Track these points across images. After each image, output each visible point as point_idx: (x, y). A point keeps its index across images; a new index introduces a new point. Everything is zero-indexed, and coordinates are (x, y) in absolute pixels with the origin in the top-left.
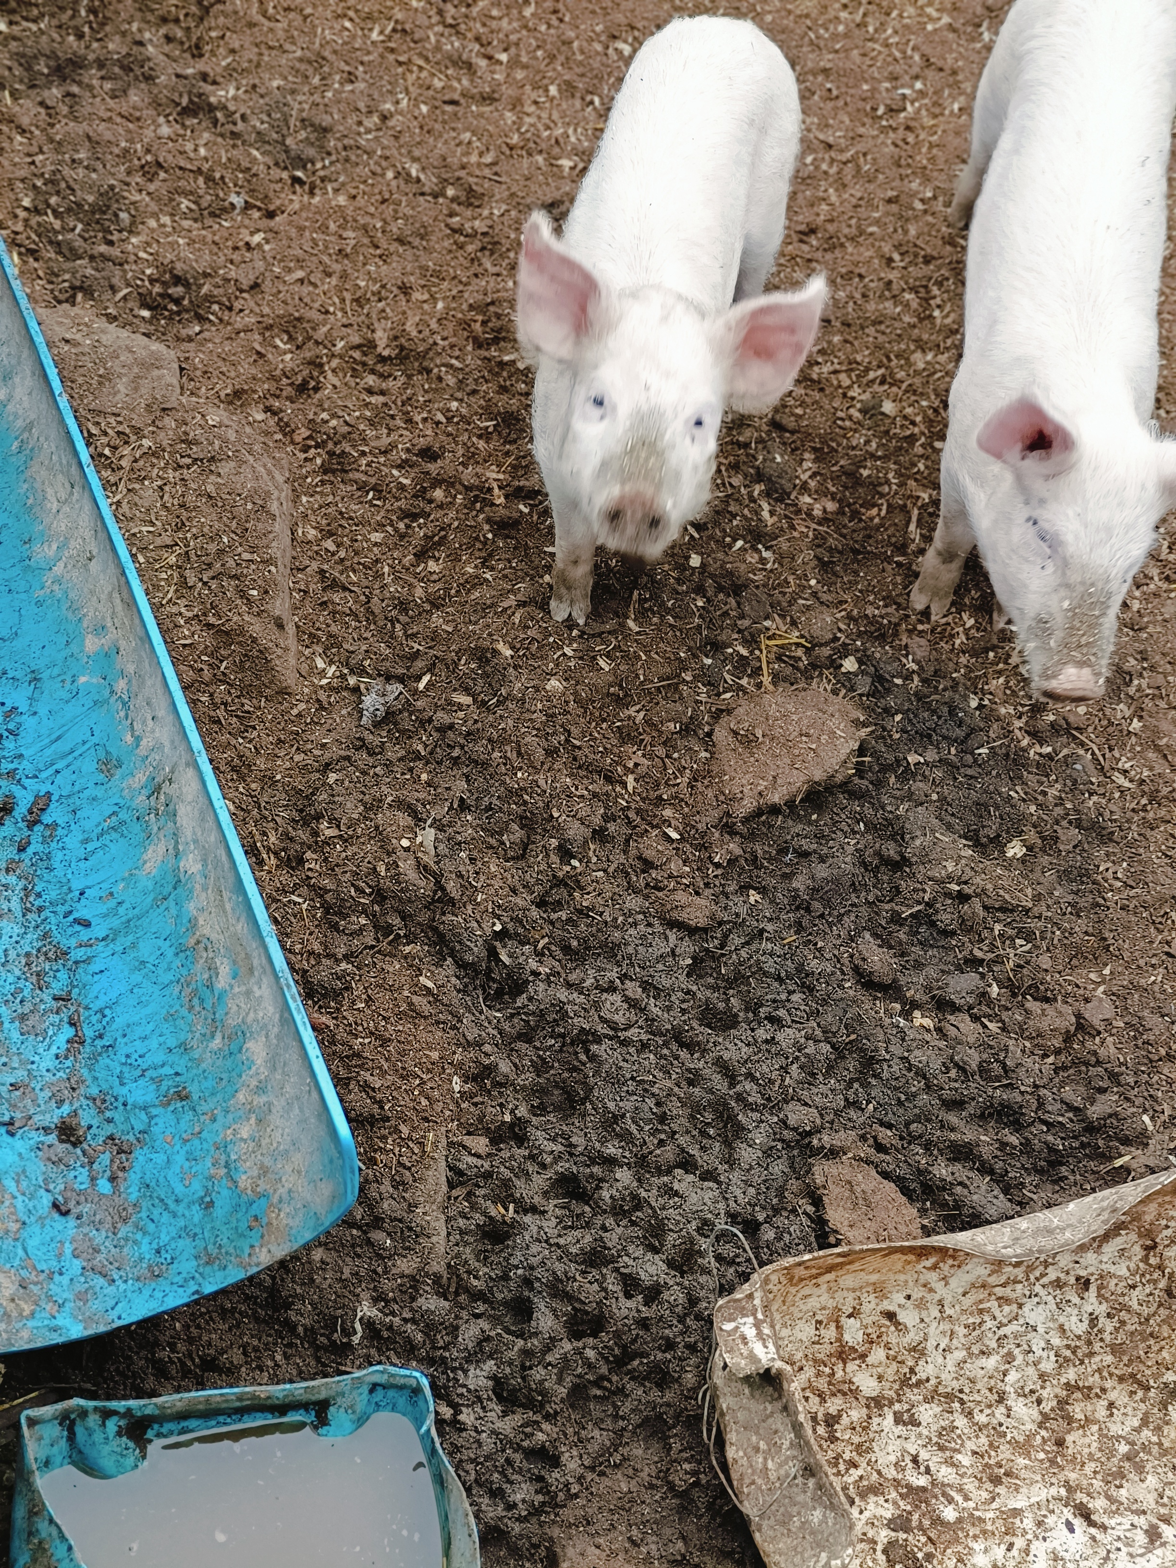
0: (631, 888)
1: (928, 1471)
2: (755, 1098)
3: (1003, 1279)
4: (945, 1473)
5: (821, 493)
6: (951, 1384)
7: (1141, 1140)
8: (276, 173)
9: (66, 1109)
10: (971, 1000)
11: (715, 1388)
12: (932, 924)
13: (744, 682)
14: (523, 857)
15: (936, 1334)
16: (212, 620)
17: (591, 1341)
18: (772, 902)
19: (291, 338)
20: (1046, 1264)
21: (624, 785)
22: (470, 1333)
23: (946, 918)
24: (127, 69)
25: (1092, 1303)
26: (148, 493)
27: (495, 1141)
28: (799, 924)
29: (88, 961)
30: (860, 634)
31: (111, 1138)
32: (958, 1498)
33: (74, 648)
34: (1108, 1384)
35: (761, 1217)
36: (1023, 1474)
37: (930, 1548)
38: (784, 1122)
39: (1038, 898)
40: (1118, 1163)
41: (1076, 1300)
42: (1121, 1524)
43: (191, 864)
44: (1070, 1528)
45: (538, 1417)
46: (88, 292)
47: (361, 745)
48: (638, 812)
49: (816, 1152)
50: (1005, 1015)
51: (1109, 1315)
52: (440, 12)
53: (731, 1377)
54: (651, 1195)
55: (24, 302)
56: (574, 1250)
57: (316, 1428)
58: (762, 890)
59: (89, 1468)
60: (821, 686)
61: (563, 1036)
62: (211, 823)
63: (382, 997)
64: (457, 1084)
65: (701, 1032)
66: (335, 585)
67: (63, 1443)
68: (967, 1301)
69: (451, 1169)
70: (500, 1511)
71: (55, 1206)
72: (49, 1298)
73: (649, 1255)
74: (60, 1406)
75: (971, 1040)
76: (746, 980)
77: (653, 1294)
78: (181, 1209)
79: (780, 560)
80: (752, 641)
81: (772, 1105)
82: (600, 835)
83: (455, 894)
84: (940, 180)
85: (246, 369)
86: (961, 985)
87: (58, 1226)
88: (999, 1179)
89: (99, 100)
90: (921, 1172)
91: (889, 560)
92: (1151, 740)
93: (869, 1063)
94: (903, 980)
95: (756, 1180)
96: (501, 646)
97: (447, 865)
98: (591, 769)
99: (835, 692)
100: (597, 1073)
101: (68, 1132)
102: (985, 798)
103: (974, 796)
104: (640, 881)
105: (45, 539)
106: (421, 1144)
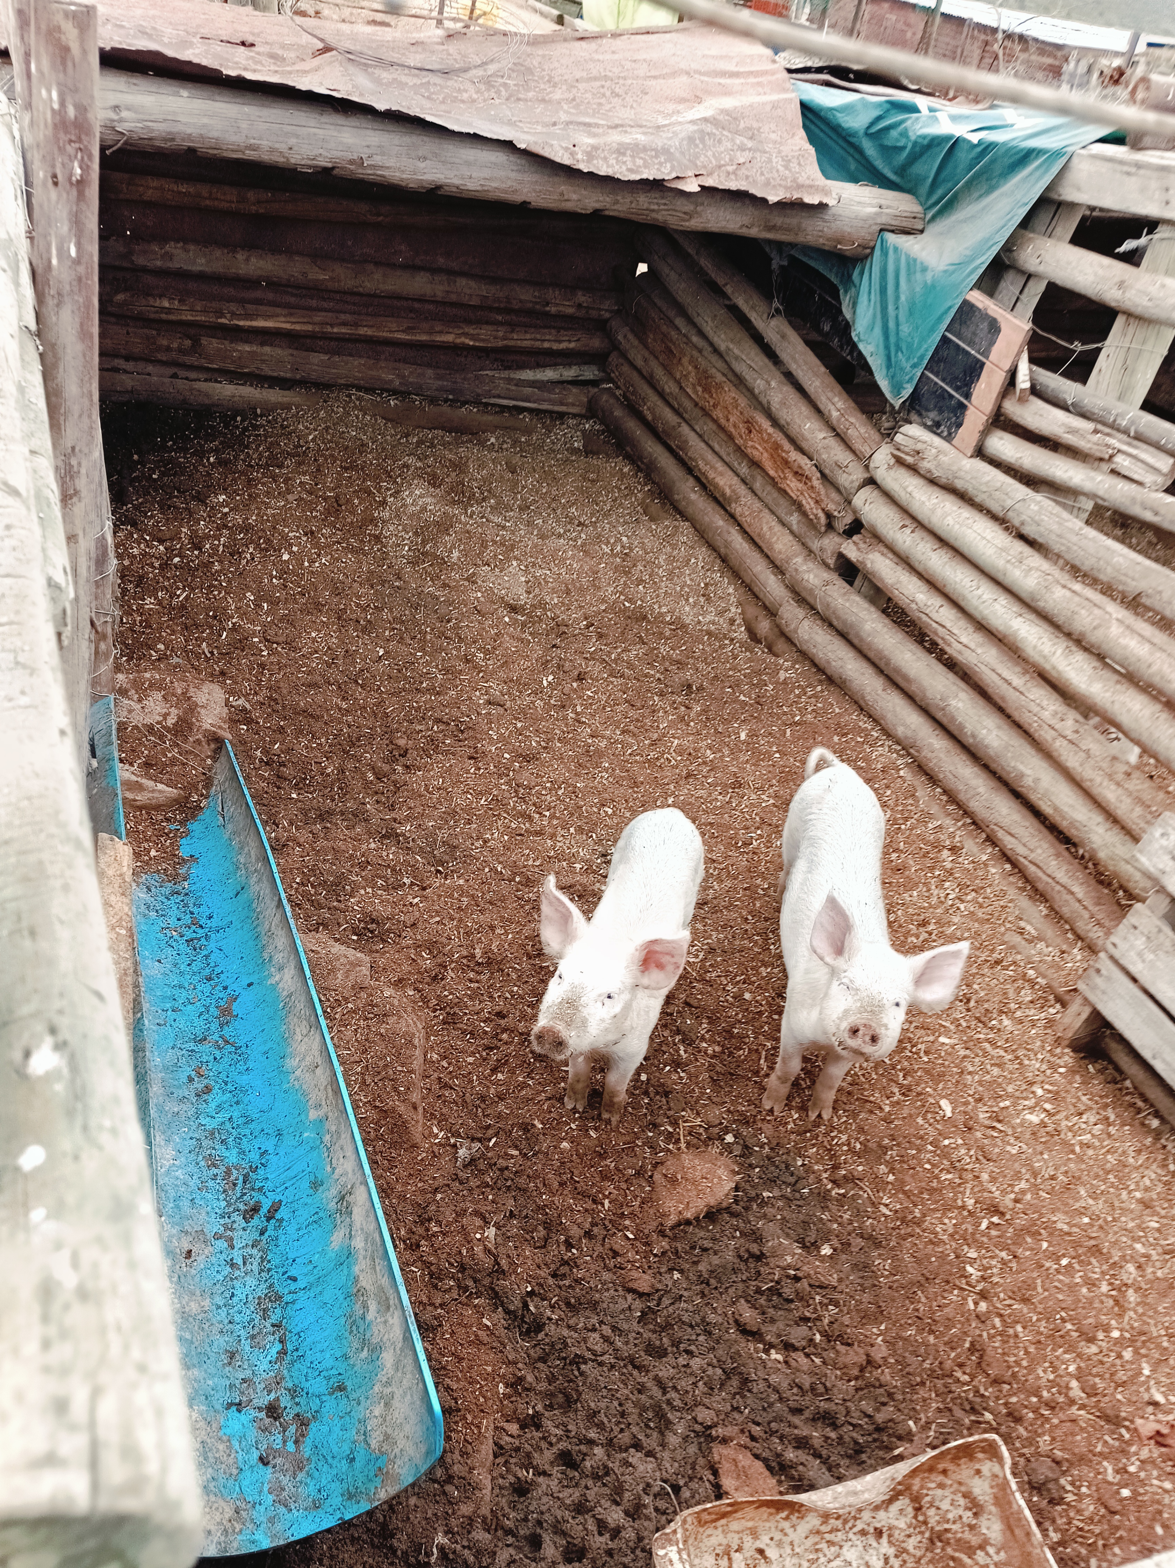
0: (606, 1268)
2: (677, 1403)
3: (829, 1528)
5: (712, 1042)
7: (908, 1437)
8: (428, 868)
9: (273, 1396)
10: (804, 1343)
12: (780, 1295)
13: (671, 1146)
14: (544, 1247)
16: (378, 1104)
18: (687, 1278)
19: (431, 952)
20: (855, 1518)
21: (603, 1205)
23: (788, 1291)
24: (356, 816)
25: (885, 1548)
27: (522, 1427)
28: (702, 1293)
29: (293, 1302)
30: (735, 1121)
31: (298, 1415)
33: (303, 1117)
35: (681, 1483)
38: (695, 1419)
39: (840, 1280)
40: (897, 1452)
41: (875, 1544)
43: (358, 1243)
46: (326, 926)
47: (456, 1178)
48: (611, 1221)
49: (714, 1439)
50: (825, 1354)
51: (896, 1556)
52: (516, 792)
54: (615, 1466)
55: (294, 931)
56: (568, 1502)
58: (681, 1271)
60: (715, 1149)
61: (565, 1359)
62: (372, 1218)
63: (460, 1331)
64: (501, 1388)
65: (647, 1360)
66: (446, 1086)
68: (808, 1543)
69: (496, 1444)
71: (261, 1459)
72: (252, 1520)
73: (614, 1507)
75: (805, 1369)
76: (672, 1326)
77: (616, 1533)
78: (335, 1463)
79: (690, 1078)
80: (675, 1123)
81: (688, 1408)
82: (588, 1234)
83: (506, 1268)
85: (406, 968)
86: (798, 1334)
87: (261, 1472)
88: (825, 1461)
89: (341, 830)
90: (779, 1455)
91: (749, 1079)
92: (900, 1187)
93: (745, 1381)
94: (763, 1329)
95: (679, 1458)
96: (536, 1122)
97: (502, 1250)
98: (584, 1195)
99: (721, 1154)
100: (584, 1384)
101: (273, 1411)
102: (807, 1219)
103: (801, 1217)
104: (611, 1263)
105: (292, 1056)
106: (479, 1427)
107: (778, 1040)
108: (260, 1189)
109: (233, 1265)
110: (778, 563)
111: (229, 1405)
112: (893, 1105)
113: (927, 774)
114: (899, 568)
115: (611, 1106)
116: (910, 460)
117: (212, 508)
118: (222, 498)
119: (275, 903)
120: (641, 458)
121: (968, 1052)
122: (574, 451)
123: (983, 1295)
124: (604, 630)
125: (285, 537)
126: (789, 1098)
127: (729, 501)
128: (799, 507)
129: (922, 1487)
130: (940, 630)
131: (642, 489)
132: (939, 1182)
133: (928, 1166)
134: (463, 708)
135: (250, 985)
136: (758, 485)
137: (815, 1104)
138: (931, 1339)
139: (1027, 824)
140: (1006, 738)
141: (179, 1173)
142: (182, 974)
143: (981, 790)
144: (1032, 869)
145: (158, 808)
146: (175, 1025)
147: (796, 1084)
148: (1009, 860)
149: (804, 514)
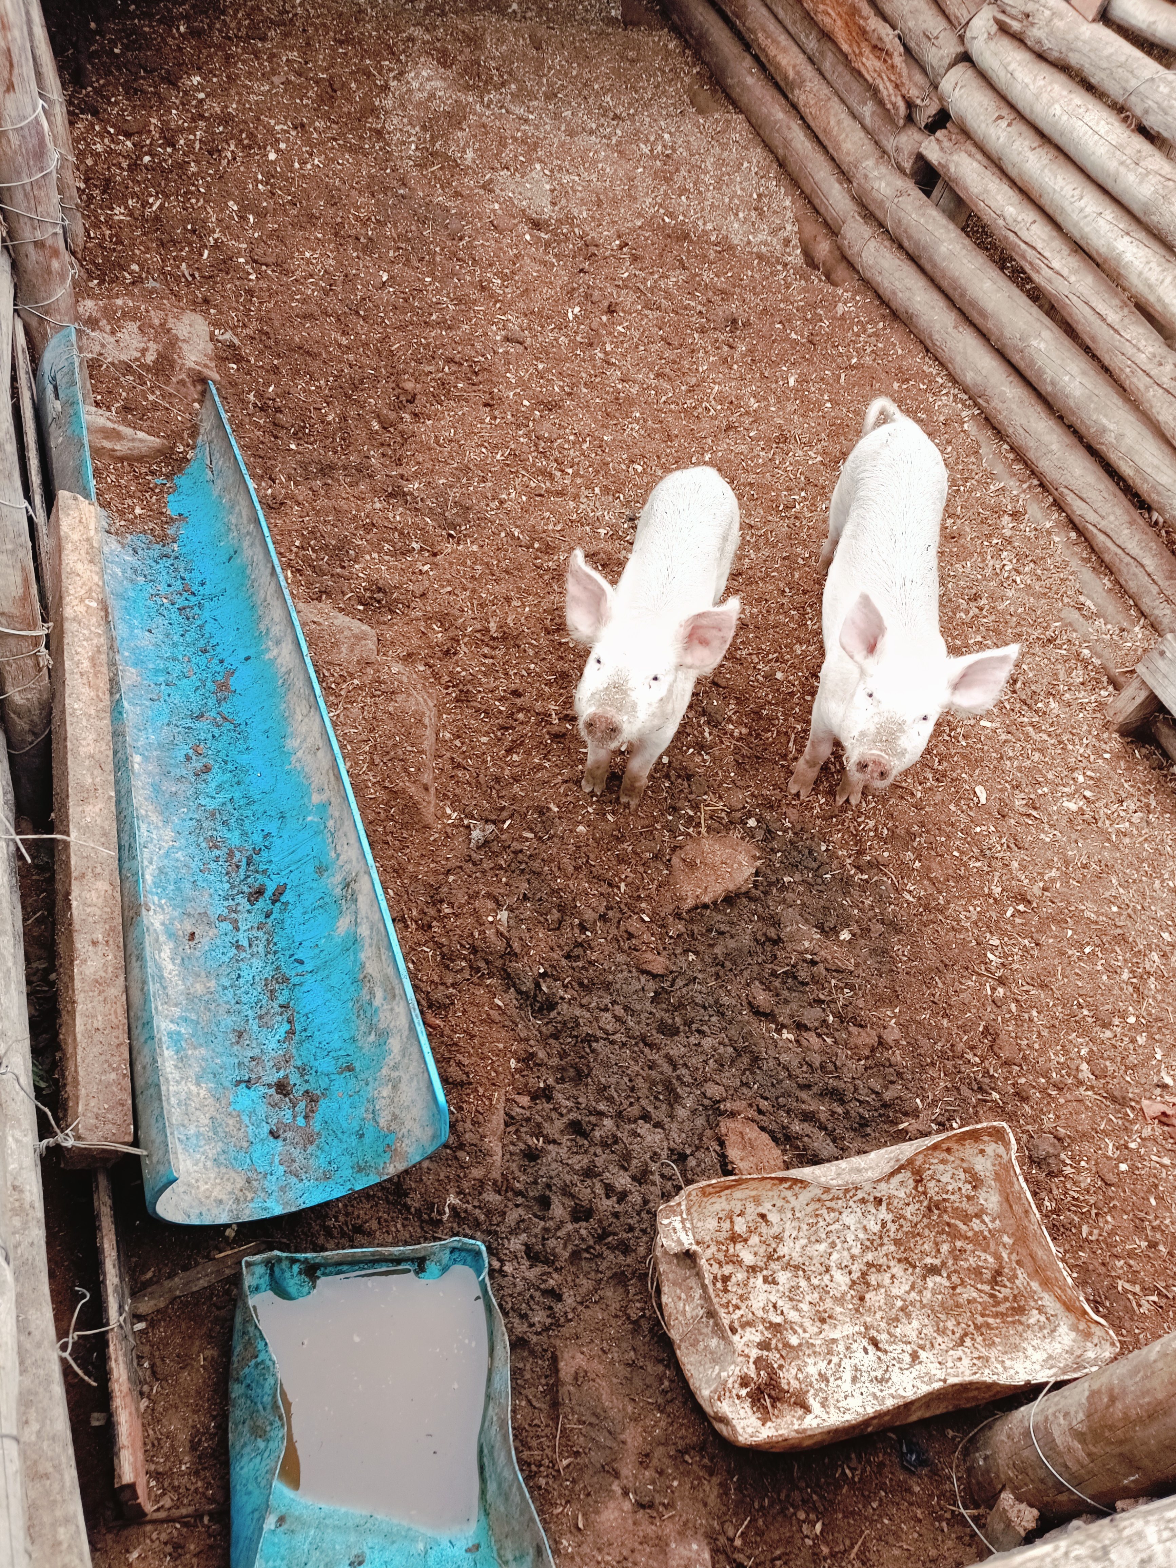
0: (621, 950)
1: (782, 1313)
2: (687, 1079)
3: (830, 1197)
4: (793, 1315)
5: (739, 723)
6: (797, 1260)
7: (915, 1113)
8: (439, 531)
9: (282, 1073)
10: (816, 1024)
11: (656, 1257)
12: (795, 978)
13: (691, 830)
14: (558, 929)
15: (790, 1228)
16: (387, 784)
17: (584, 1224)
18: (702, 960)
19: (442, 625)
20: (856, 1189)
21: (619, 888)
22: (513, 1216)
23: (803, 974)
24: (359, 471)
25: (883, 1213)
26: (355, 710)
27: (534, 1099)
28: (717, 974)
29: (301, 984)
30: (758, 805)
31: (307, 1092)
32: (800, 1331)
33: (306, 800)
34: (892, 1264)
35: (688, 1152)
36: (839, 1317)
37: (781, 1362)
38: (704, 1094)
39: (857, 965)
40: (901, 1127)
41: (873, 1211)
42: (895, 1349)
43: (364, 930)
44: (866, 1351)
45: (550, 1270)
46: (329, 595)
47: (469, 859)
48: (626, 904)
49: (722, 1113)
50: (836, 1034)
51: (893, 1221)
52: (536, 445)
53: (666, 1253)
54: (624, 1136)
55: (289, 600)
56: (577, 1167)
57: (417, 1273)
58: (696, 953)
59: (282, 1292)
60: (735, 835)
61: (576, 1037)
62: (376, 908)
63: (472, 1010)
64: (513, 1063)
65: (658, 1037)
66: (459, 766)
67: (267, 1277)
68: (809, 1209)
69: (507, 1114)
70: (525, 1327)
71: (271, 1133)
72: (263, 1189)
73: (621, 1172)
74: (265, 1255)
75: (816, 1048)
76: (684, 1007)
77: (623, 1196)
78: (345, 1137)
79: (714, 761)
80: (696, 807)
81: (698, 1084)
82: (603, 918)
83: (518, 950)
84: (813, 547)
85: (415, 641)
86: (810, 1016)
87: (272, 1145)
88: (830, 1133)
89: (342, 487)
90: (784, 1128)
91: (776, 763)
92: (926, 874)
93: (756, 1060)
94: (777, 1011)
95: (686, 1129)
96: (552, 806)
97: (514, 933)
98: (600, 879)
99: (743, 838)
100: (595, 1060)
101: (282, 1088)
102: (828, 904)
103: (822, 902)
104: (626, 945)
105: (293, 735)
106: (491, 1100)
107: (808, 722)
108: (264, 872)
109: (238, 947)
110: (845, 167)
111: (239, 1083)
112: (925, 791)
113: (994, 428)
114: (988, 173)
115: (631, 790)
116: (1016, 26)
117: (186, 93)
118: (196, 79)
119: (269, 571)
120: (689, 30)
121: (1009, 737)
122: (611, 21)
123: (1001, 981)
124: (640, 252)
125: (270, 131)
126: (817, 782)
127: (792, 85)
128: (874, 92)
129: (925, 1162)
130: (1030, 253)
131: (688, 74)
132: (966, 869)
133: (956, 853)
134: (478, 346)
135: (247, 659)
136: (827, 66)
137: (843, 789)
138: (945, 1022)
139: (1102, 487)
140: (1089, 386)
141: (179, 855)
142: (175, 645)
143: (1054, 447)
144: (1101, 537)
145: (140, 459)
146: (169, 700)
147: (825, 768)
148: (1075, 527)
149: (881, 103)
